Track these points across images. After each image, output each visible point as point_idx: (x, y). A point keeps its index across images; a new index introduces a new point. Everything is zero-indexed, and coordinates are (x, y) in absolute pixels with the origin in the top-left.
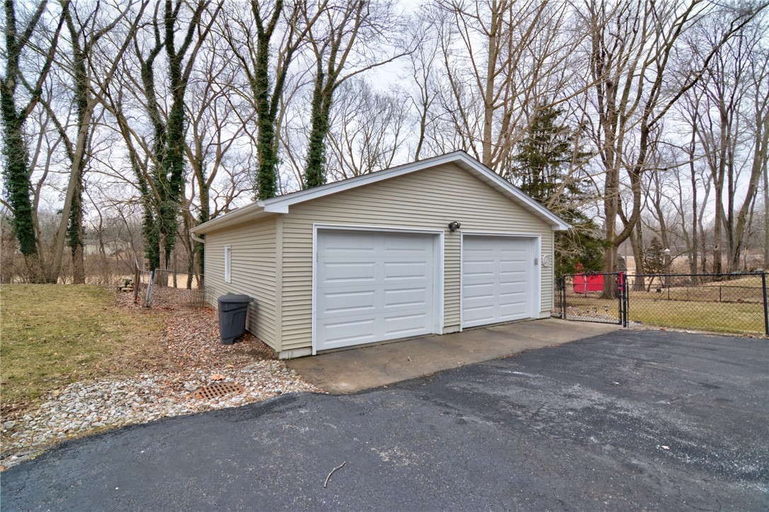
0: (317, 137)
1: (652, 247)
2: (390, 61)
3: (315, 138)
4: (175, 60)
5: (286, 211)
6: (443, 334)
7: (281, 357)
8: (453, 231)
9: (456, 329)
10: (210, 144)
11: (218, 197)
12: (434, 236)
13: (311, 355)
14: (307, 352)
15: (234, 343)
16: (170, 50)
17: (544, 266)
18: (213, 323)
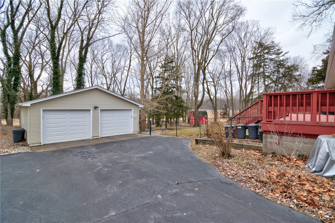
0: (81, 65)
1: (225, 108)
2: (114, 36)
3: (79, 65)
4: (15, 32)
5: (30, 105)
6: (92, 139)
7: (30, 146)
8: (95, 109)
9: (98, 137)
10: (36, 64)
11: (44, 85)
12: (90, 110)
13: (41, 145)
14: (39, 144)
15: (17, 142)
16: (13, 28)
17: (134, 118)
18: (11, 137)
